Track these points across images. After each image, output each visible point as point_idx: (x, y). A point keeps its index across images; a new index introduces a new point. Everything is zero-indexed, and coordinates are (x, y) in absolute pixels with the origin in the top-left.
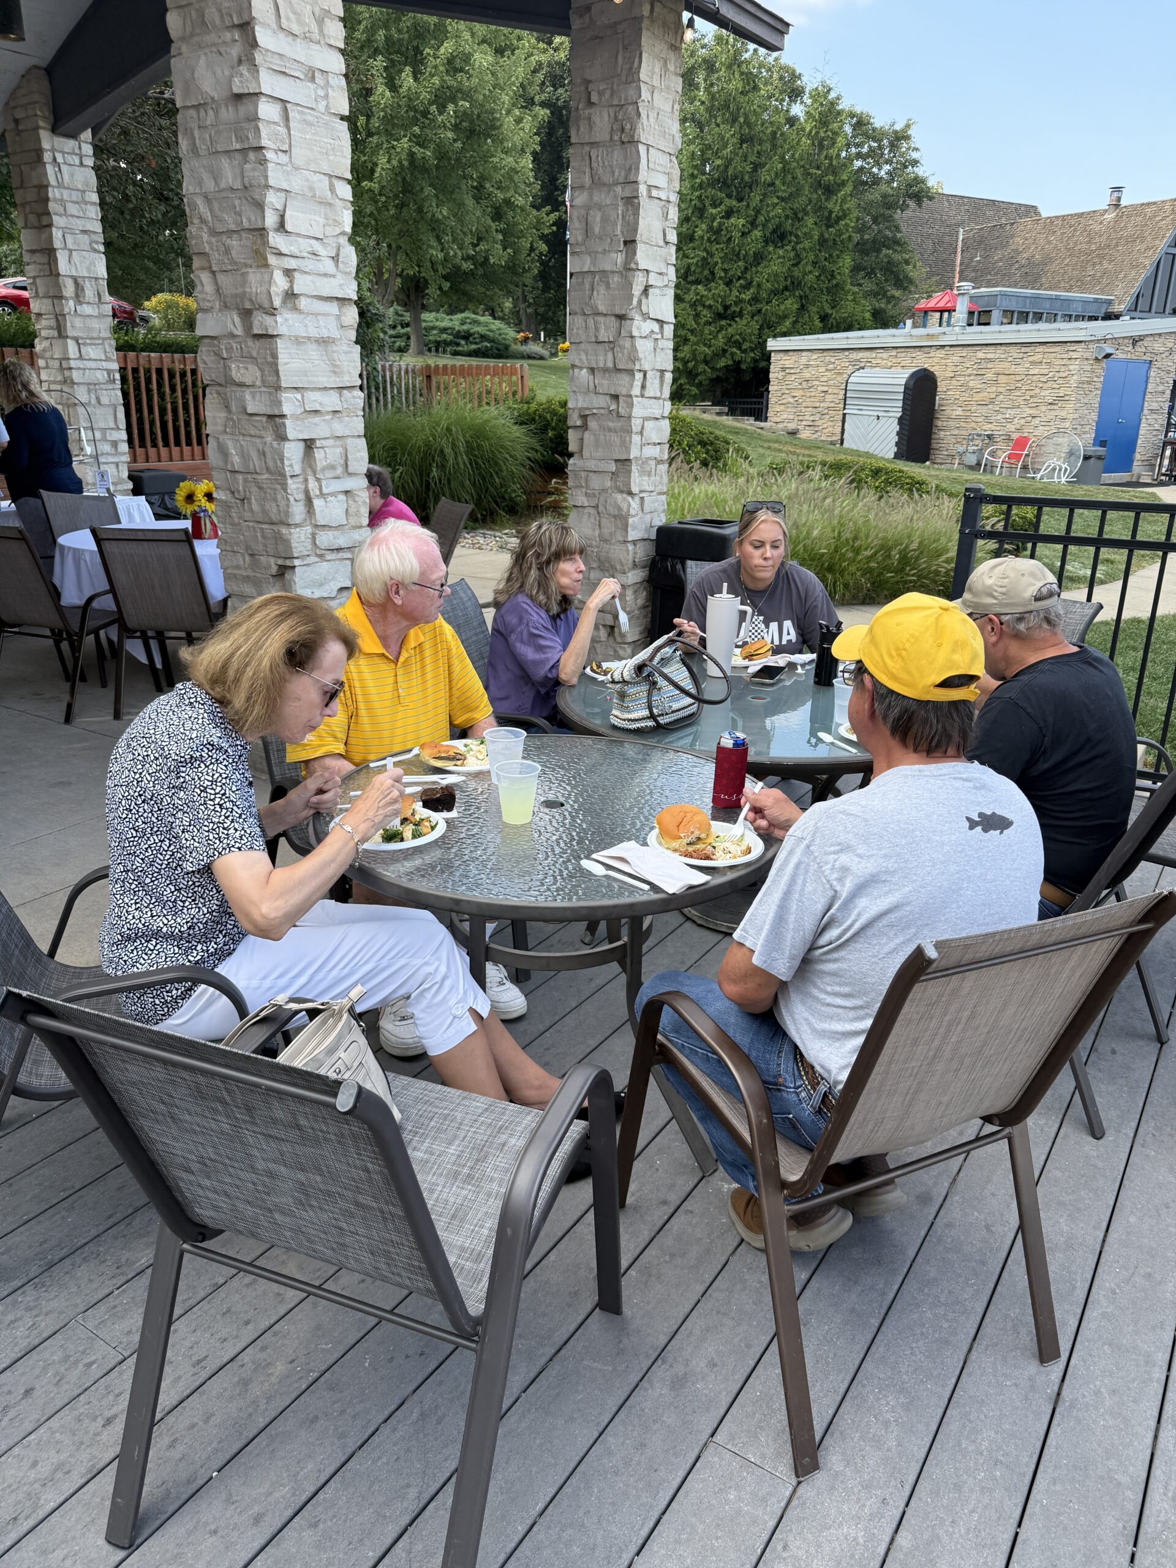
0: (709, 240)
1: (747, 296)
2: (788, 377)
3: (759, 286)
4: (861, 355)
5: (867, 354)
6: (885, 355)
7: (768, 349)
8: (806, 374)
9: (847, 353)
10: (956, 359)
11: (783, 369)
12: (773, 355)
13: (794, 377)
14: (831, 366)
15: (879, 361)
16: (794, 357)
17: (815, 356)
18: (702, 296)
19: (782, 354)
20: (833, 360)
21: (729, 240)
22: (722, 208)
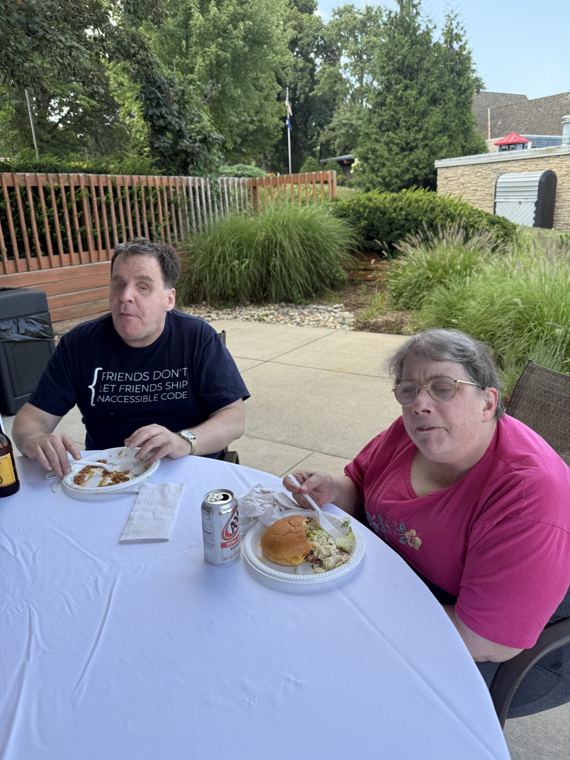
0: (395, 105)
1: (420, 136)
2: (450, 183)
3: (427, 130)
5: (504, 165)
6: (517, 164)
7: (436, 166)
8: (462, 180)
9: (490, 165)
11: (446, 178)
12: (439, 170)
13: (453, 183)
14: (479, 174)
15: (513, 168)
16: (453, 170)
17: (467, 169)
18: (392, 138)
19: (445, 169)
20: (480, 170)
21: (408, 103)
22: (402, 85)
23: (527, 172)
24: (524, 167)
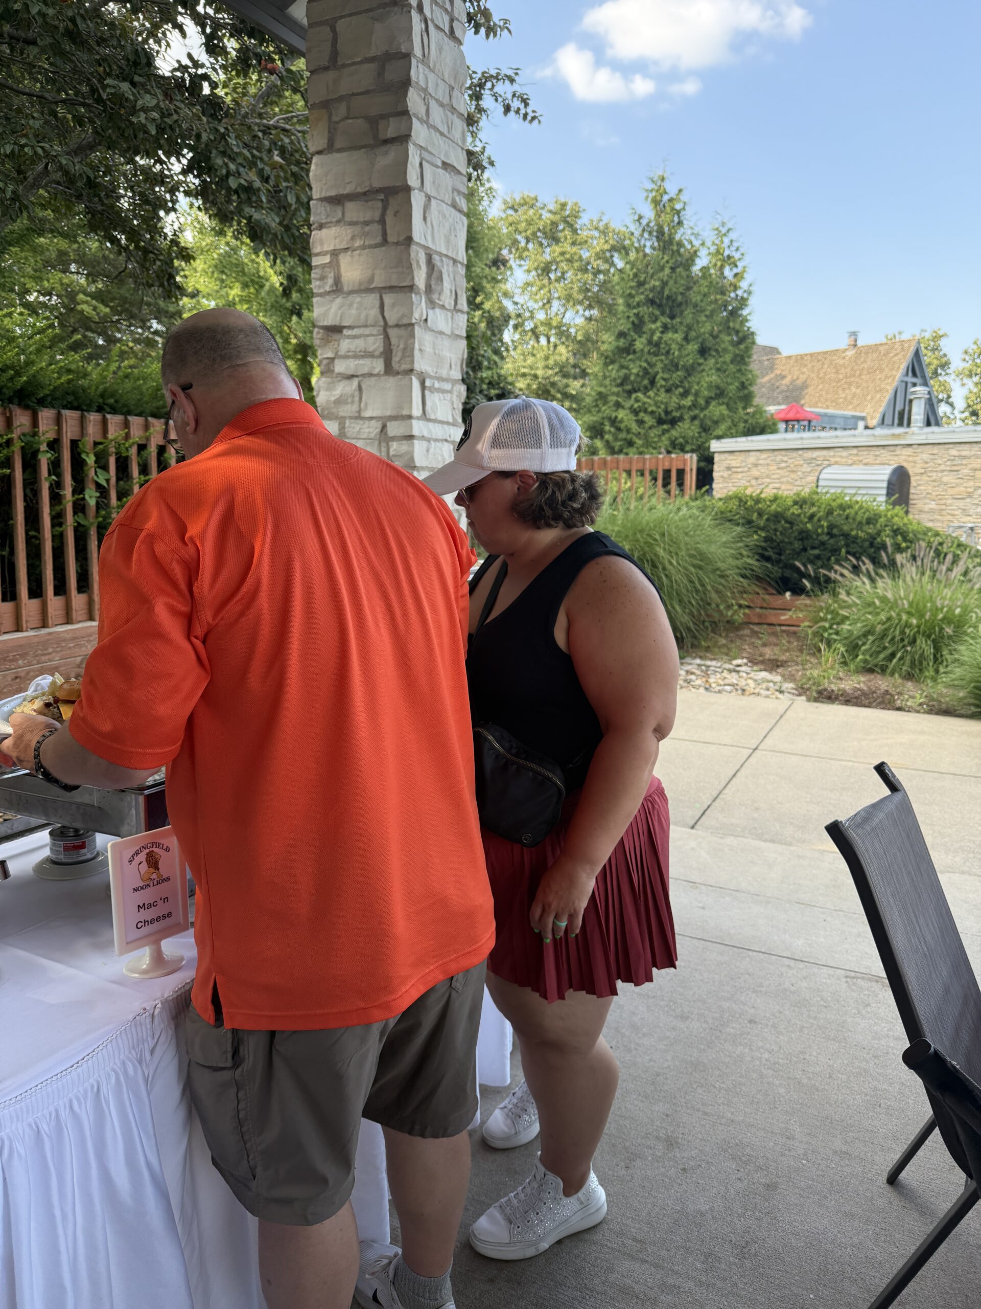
0: (649, 353)
1: (688, 402)
2: (735, 476)
3: (696, 394)
4: (816, 454)
5: (825, 453)
6: (845, 453)
7: (712, 450)
8: (755, 472)
9: (800, 452)
10: (925, 456)
11: (729, 468)
12: (717, 458)
13: (740, 476)
14: (783, 465)
15: (838, 459)
16: (742, 457)
17: (764, 456)
18: (644, 403)
19: (726, 455)
20: (785, 459)
21: (668, 352)
22: (659, 324)
23: (861, 467)
24: (855, 458)
